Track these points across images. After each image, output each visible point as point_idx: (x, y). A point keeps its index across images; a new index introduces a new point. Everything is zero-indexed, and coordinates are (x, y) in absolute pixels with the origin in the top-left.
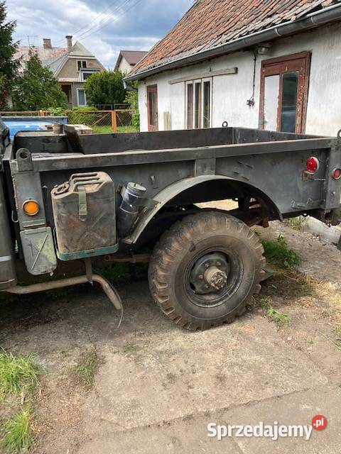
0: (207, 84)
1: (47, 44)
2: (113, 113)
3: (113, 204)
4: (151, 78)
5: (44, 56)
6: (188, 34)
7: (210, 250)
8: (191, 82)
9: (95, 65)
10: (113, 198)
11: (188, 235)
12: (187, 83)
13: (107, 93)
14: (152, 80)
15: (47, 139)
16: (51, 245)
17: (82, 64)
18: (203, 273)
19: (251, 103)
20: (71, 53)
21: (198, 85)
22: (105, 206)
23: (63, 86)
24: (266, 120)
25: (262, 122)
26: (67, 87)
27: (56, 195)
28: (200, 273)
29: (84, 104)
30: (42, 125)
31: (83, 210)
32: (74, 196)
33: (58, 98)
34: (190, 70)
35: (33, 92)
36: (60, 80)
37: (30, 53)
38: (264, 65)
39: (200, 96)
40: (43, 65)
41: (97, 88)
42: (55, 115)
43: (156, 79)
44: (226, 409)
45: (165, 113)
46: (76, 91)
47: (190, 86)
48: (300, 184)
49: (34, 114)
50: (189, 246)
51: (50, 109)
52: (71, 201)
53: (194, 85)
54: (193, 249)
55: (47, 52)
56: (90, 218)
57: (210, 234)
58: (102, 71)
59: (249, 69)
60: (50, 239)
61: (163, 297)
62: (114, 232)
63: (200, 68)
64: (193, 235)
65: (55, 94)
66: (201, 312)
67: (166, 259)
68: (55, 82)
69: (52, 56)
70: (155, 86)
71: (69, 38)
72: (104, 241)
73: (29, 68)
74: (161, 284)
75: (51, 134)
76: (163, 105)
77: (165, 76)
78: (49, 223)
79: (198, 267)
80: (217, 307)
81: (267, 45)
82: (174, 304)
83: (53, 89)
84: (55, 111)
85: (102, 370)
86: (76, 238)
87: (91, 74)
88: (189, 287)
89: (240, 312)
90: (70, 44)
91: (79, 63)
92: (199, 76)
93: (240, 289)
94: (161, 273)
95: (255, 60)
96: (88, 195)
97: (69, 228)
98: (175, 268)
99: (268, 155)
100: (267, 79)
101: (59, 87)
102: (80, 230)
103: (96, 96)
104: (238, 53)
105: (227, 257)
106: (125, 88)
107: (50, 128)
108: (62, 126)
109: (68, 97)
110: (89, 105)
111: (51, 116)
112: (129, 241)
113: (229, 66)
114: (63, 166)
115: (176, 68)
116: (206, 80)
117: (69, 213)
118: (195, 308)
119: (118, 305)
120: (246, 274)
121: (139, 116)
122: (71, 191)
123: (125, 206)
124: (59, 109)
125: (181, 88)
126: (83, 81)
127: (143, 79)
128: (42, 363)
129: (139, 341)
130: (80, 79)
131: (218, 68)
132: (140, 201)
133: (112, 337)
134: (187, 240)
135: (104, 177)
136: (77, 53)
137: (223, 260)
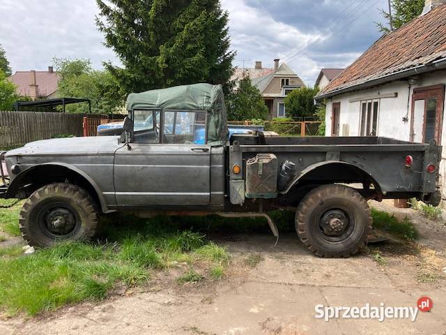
0: (376, 104)
1: (259, 66)
2: (303, 124)
3: (276, 171)
4: (336, 97)
5: (254, 76)
6: (370, 62)
7: (334, 207)
8: (370, 101)
9: (297, 83)
10: (276, 167)
11: (319, 195)
12: (362, 102)
13: (304, 105)
14: (337, 98)
15: (248, 138)
16: (243, 190)
17: (285, 82)
18: (329, 221)
19: (405, 120)
20: (277, 73)
21: (370, 104)
22: (272, 171)
23: (266, 100)
24: (415, 133)
25: (412, 135)
26: (269, 102)
27: (248, 163)
28: (327, 220)
29: (283, 115)
30: (245, 131)
31: (260, 172)
32: (257, 164)
33: (261, 110)
34: (365, 93)
35: (241, 105)
36: (265, 95)
37: (244, 74)
38: (415, 92)
39: (370, 113)
40: (253, 84)
41: (296, 102)
42: (257, 124)
43: (341, 98)
44: (325, 286)
45: (344, 125)
46: (277, 104)
47: (364, 104)
48: (402, 173)
49: (240, 124)
50: (319, 201)
51: (253, 120)
52: (255, 166)
53: (367, 104)
54: (322, 203)
55: (258, 72)
56: (263, 176)
57: (333, 196)
58: (302, 88)
59: (405, 94)
60: (243, 186)
61: (301, 230)
62: (276, 186)
63: (372, 91)
64: (322, 194)
65: (259, 107)
66: (326, 245)
67: (305, 207)
68: (260, 97)
69: (261, 75)
70: (339, 103)
71: (277, 61)
72: (270, 190)
73: (241, 87)
74: (301, 222)
75: (251, 135)
76: (343, 118)
77: (347, 96)
78: (244, 178)
79: (326, 217)
80: (338, 244)
81: (415, 78)
82: (308, 235)
83: (257, 103)
84: (256, 122)
85: (261, 263)
86: (256, 186)
87: (291, 91)
88: (318, 228)
89: (354, 252)
90: (277, 65)
91: (283, 80)
92: (370, 98)
93: (354, 235)
94: (301, 215)
95: (410, 88)
96: (263, 164)
97: (253, 181)
98: (310, 213)
99: (378, 153)
100: (416, 102)
101: (263, 102)
102: (257, 182)
103: (294, 109)
104: (397, 82)
105: (346, 214)
106: (315, 104)
107: (250, 133)
108: (257, 132)
109: (270, 110)
110: (287, 116)
111: (253, 125)
112: (283, 193)
113: (391, 91)
114: (254, 150)
115: (354, 91)
116: (375, 101)
117: (254, 173)
118: (322, 241)
119: (276, 233)
120: (358, 226)
121: (325, 127)
122: (256, 161)
123: (283, 173)
124: (260, 120)
125: (357, 106)
126: (284, 96)
127: (330, 97)
128: (231, 255)
129: (285, 256)
130: (282, 94)
131: (384, 92)
132: (291, 171)
133: (270, 252)
134: (318, 197)
135: (273, 156)
136: (282, 72)
137: (343, 215)
